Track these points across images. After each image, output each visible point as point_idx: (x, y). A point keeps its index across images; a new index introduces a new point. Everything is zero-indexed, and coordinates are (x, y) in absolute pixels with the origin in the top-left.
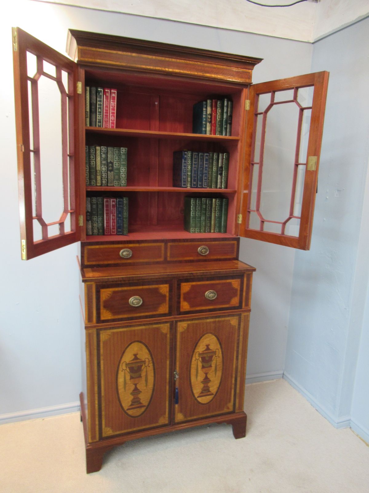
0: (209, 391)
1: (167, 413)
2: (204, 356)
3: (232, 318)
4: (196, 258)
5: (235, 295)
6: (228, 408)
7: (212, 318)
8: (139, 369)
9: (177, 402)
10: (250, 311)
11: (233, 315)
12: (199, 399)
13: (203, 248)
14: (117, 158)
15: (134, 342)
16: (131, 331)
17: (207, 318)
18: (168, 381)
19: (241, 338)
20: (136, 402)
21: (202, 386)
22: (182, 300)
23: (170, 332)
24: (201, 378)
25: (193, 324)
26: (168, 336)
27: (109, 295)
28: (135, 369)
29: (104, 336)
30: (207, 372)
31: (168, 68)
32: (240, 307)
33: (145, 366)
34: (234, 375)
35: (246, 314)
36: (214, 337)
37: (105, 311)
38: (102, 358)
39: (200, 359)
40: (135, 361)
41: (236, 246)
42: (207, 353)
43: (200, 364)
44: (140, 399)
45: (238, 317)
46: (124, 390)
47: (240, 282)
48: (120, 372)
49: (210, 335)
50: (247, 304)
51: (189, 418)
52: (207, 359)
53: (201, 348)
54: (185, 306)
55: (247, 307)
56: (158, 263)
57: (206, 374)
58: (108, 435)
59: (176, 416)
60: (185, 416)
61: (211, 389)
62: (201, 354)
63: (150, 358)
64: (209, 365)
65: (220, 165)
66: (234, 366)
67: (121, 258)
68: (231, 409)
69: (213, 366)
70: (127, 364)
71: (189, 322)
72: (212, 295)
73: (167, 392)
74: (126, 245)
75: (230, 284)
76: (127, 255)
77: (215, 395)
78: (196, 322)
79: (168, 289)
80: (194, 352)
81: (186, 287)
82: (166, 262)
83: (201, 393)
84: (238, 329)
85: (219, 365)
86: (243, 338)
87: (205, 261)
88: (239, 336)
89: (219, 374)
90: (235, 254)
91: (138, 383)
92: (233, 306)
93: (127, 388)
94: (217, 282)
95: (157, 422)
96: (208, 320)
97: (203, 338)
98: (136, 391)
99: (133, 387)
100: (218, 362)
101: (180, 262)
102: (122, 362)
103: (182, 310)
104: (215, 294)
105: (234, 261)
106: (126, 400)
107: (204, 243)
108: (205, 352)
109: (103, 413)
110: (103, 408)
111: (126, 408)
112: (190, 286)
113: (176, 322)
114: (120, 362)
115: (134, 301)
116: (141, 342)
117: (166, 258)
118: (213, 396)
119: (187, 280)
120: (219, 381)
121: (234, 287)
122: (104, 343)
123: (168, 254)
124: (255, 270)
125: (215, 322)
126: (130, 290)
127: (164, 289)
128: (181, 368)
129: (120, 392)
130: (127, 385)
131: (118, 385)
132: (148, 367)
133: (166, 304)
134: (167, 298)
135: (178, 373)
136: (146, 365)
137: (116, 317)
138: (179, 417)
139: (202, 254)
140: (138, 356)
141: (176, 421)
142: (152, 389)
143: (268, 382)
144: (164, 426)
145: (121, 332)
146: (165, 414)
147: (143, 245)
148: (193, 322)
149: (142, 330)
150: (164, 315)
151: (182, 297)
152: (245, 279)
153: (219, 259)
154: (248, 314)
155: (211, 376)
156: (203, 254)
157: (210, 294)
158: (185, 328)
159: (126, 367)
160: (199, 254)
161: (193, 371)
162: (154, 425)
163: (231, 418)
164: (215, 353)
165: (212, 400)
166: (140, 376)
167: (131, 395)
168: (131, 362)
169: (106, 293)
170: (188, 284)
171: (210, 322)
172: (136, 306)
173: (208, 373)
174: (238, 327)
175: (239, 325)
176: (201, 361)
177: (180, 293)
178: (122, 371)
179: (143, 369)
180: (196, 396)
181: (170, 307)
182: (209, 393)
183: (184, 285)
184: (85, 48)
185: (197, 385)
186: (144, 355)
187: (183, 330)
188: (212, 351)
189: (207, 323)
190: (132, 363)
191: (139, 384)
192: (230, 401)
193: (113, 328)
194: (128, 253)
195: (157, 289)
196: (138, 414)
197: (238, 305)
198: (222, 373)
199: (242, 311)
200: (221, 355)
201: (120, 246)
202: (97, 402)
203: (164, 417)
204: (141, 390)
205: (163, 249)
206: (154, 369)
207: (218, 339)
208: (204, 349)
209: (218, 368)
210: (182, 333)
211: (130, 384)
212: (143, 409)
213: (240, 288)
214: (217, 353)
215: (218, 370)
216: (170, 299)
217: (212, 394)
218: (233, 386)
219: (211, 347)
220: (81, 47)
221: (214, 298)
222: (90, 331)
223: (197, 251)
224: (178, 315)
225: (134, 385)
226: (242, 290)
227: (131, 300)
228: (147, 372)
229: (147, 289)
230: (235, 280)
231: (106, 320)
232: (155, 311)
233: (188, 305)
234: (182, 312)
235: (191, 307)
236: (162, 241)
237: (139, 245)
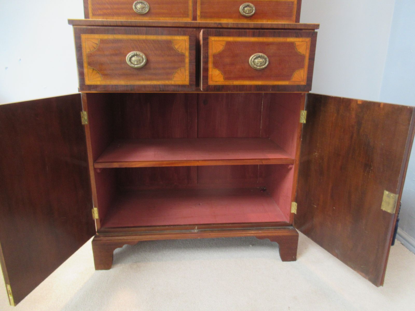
22: (210, 65)
27: (95, 46)
32: (308, 87)
37: (90, 71)
54: (216, 76)
67: (136, 14)
72: (260, 61)
76: (142, 8)
79: (187, 45)
81: (216, 44)
94: (271, 40)
103: (211, 83)
104: (265, 59)
112: (224, 43)
121: (300, 52)
126: (128, 41)
127: (182, 43)
133: (185, 70)
137: (108, 82)
151: (211, 60)
157: (257, 60)
169: (89, 42)
170: (221, 38)
172: (136, 66)
177: (208, 52)
181: (192, 76)
183: (215, 41)
195: (169, 42)
197: (304, 83)
213: (310, 54)
221: (264, 67)
227: (130, 57)
229: (155, 41)
230: (300, 39)
231: (94, 85)
232: (169, 79)
233: (221, 74)
234: (212, 86)
235: (226, 79)
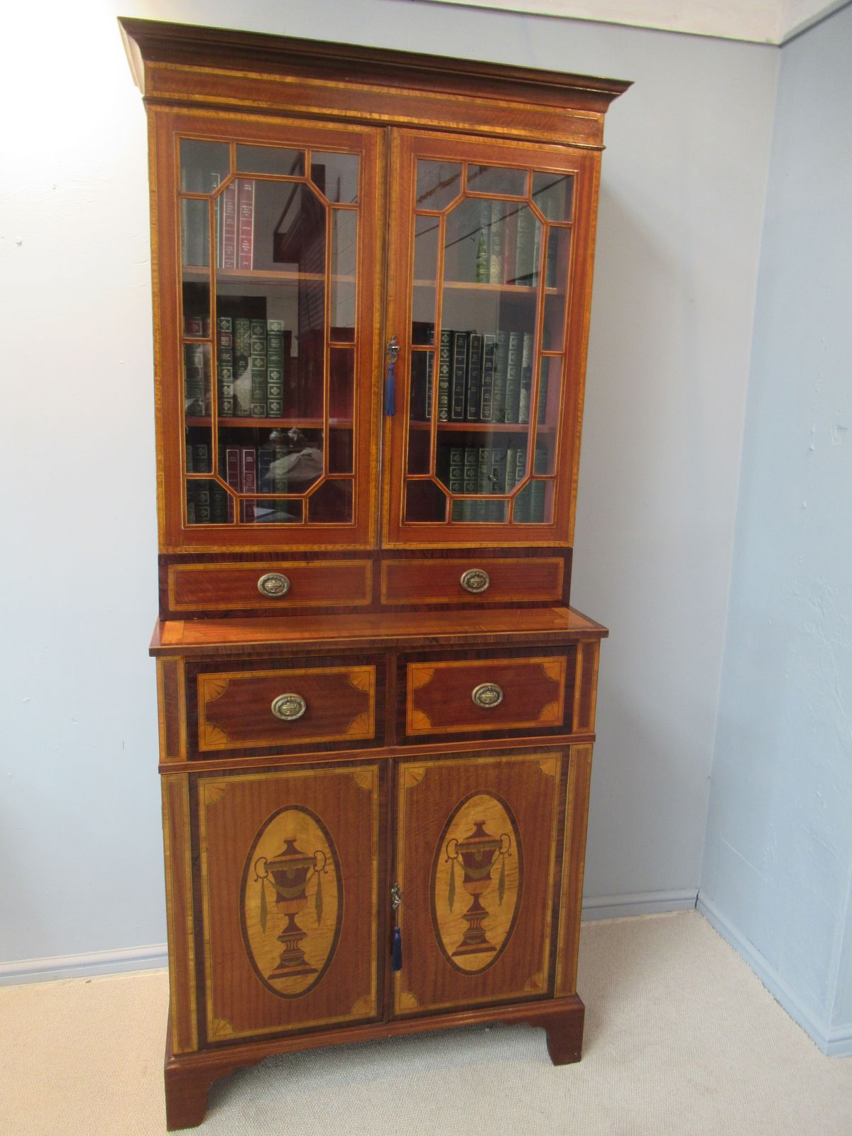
0: (484, 941)
1: (374, 991)
2: (469, 851)
3: (545, 755)
4: (455, 600)
5: (553, 697)
6: (534, 985)
7: (492, 754)
8: (301, 877)
9: (397, 966)
10: (592, 738)
11: (547, 750)
12: (458, 960)
13: (474, 574)
14: (258, 347)
15: (287, 809)
16: (277, 781)
17: (478, 754)
18: (374, 910)
19: (569, 808)
20: (292, 961)
21: (465, 925)
22: (410, 706)
23: (380, 786)
24: (462, 904)
25: (440, 768)
26: (375, 796)
27: (220, 690)
28: (290, 876)
29: (209, 791)
30: (477, 892)
31: (380, 113)
32: (566, 727)
33: (316, 871)
34: (550, 903)
35: (581, 746)
36: (495, 802)
37: (209, 729)
38: (203, 845)
39: (460, 858)
40: (288, 857)
41: (562, 571)
42: (479, 843)
43: (459, 872)
44: (304, 953)
45: (559, 755)
46: (261, 930)
47: (564, 664)
48: (250, 882)
49: (486, 797)
50: (586, 721)
51: (433, 1007)
52: (478, 858)
53: (461, 830)
54: (419, 722)
55: (585, 730)
56: (355, 610)
57: (476, 897)
58: (222, 1038)
59: (397, 1000)
60: (421, 1000)
61: (488, 935)
62: (461, 845)
63: (327, 850)
64: (484, 874)
65: (524, 364)
66: (551, 880)
67: (262, 597)
68: (543, 988)
69: (495, 877)
70: (268, 865)
71: (430, 764)
72: (489, 695)
73: (374, 938)
74: (275, 564)
75: (539, 668)
76: (276, 588)
77: (501, 951)
78: (449, 763)
79: (373, 679)
80: (443, 838)
81: (420, 674)
82: (376, 608)
83: (461, 945)
84: (561, 785)
85: (508, 875)
86: (576, 808)
87: (481, 606)
88: (563, 802)
89: (511, 897)
90: (560, 590)
91: (297, 913)
92: (548, 724)
93: (269, 924)
94: (505, 662)
95: (347, 1011)
96: (481, 761)
97: (466, 805)
98: (292, 933)
99: (284, 923)
100: (506, 868)
101: (415, 608)
102: (256, 857)
103: (410, 732)
104: (498, 693)
105: (556, 610)
106: (268, 953)
107: (478, 561)
108: (472, 840)
109: (209, 983)
110: (208, 971)
111: (266, 974)
112: (431, 672)
113: (396, 762)
114: (249, 859)
115: (285, 705)
116: (303, 810)
117: (376, 598)
118: (494, 953)
119: (424, 656)
120: (511, 916)
121: (550, 678)
122: (208, 808)
123: (384, 590)
124: (605, 634)
125: (498, 765)
126: (274, 679)
127: (364, 676)
128: (409, 880)
129: (250, 932)
130: (268, 917)
131: (247, 916)
132: (322, 873)
133: (369, 717)
134: (372, 702)
135: (401, 891)
136: (316, 868)
137: (239, 745)
138: (406, 1002)
139: (470, 590)
140: (297, 845)
141: (398, 1012)
142: (334, 927)
143: (654, 916)
144: (369, 1021)
145: (251, 783)
146: (369, 992)
147: (317, 564)
148: (441, 763)
149: (306, 779)
150: (364, 743)
151: (410, 698)
152: (580, 657)
153: (518, 602)
154: (589, 746)
155: (488, 902)
156: (475, 591)
157: (485, 694)
158: (420, 778)
159: (266, 872)
160: (462, 591)
161: (441, 889)
162: (341, 1019)
163: (543, 1011)
164: (499, 843)
165: (491, 964)
166: (303, 896)
167: (279, 943)
168: (278, 859)
169: (211, 685)
170: (427, 665)
171: (485, 766)
172: (290, 718)
173: (482, 893)
174: (561, 780)
175: (564, 774)
176: (463, 863)
177: (405, 687)
178: (256, 881)
179: (310, 879)
180: (450, 951)
181: (380, 724)
182: (483, 946)
183: (417, 669)
184: (162, 65)
185: (452, 924)
186: (313, 842)
187: (415, 783)
188: (491, 839)
189: (476, 766)
190: (281, 862)
191: (301, 913)
192: (540, 968)
193: (232, 772)
194: (279, 584)
195: (345, 676)
196: (299, 989)
197: (559, 723)
198: (519, 897)
199: (572, 738)
200: (514, 850)
201: (259, 565)
202: (191, 955)
203: (366, 1001)
204: (305, 930)
205: (369, 574)
206: (339, 880)
207: (507, 809)
208: (470, 834)
209: (506, 883)
210: (411, 791)
211: (278, 913)
212: (311, 978)
213: (567, 680)
214: (505, 844)
215: (506, 887)
216: (380, 704)
217: (493, 949)
218: (548, 931)
219: (488, 829)
220: (151, 64)
221: (496, 704)
222: (173, 778)
223: (459, 581)
224: (399, 744)
225: (287, 918)
226: (570, 686)
227: (277, 702)
228: (319, 884)
229: (318, 678)
230: (551, 659)
231: (213, 751)
232: (340, 732)
233: (426, 718)
234: (412, 736)
235: (434, 724)
236: (366, 555)
237: (308, 563)
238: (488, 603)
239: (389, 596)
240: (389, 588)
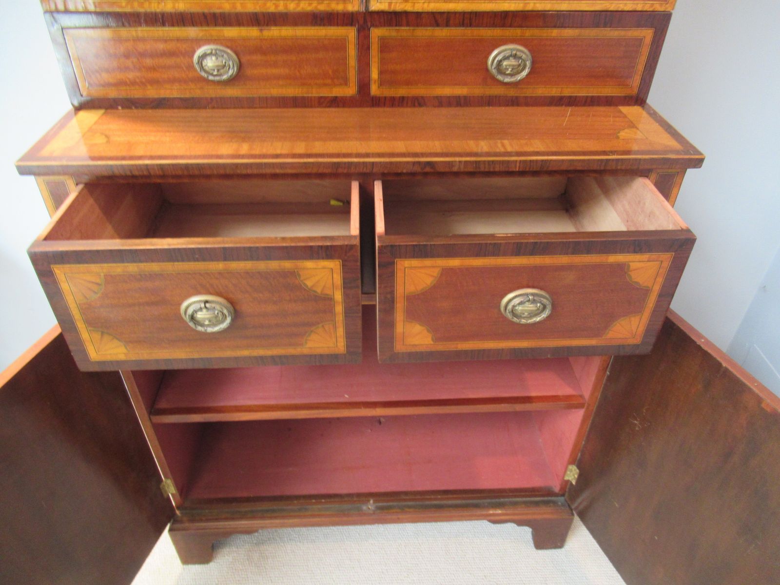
4: (478, 91)
13: (508, 53)
41: (645, 51)
56: (335, 102)
74: (214, 32)
76: (219, 67)
82: (364, 99)
87: (514, 102)
90: (637, 79)
105: (625, 109)
107: (518, 32)
117: (364, 86)
123: (374, 74)
124: (698, 162)
139: (500, 77)
147: (274, 32)
153: (570, 97)
156: (507, 80)
160: (489, 78)
163: (529, 517)
194: (220, 62)
205: (352, 52)
223: (486, 63)
236: (347, 19)
237: (261, 30)
238: (526, 97)
239: (382, 83)
240: (381, 73)
